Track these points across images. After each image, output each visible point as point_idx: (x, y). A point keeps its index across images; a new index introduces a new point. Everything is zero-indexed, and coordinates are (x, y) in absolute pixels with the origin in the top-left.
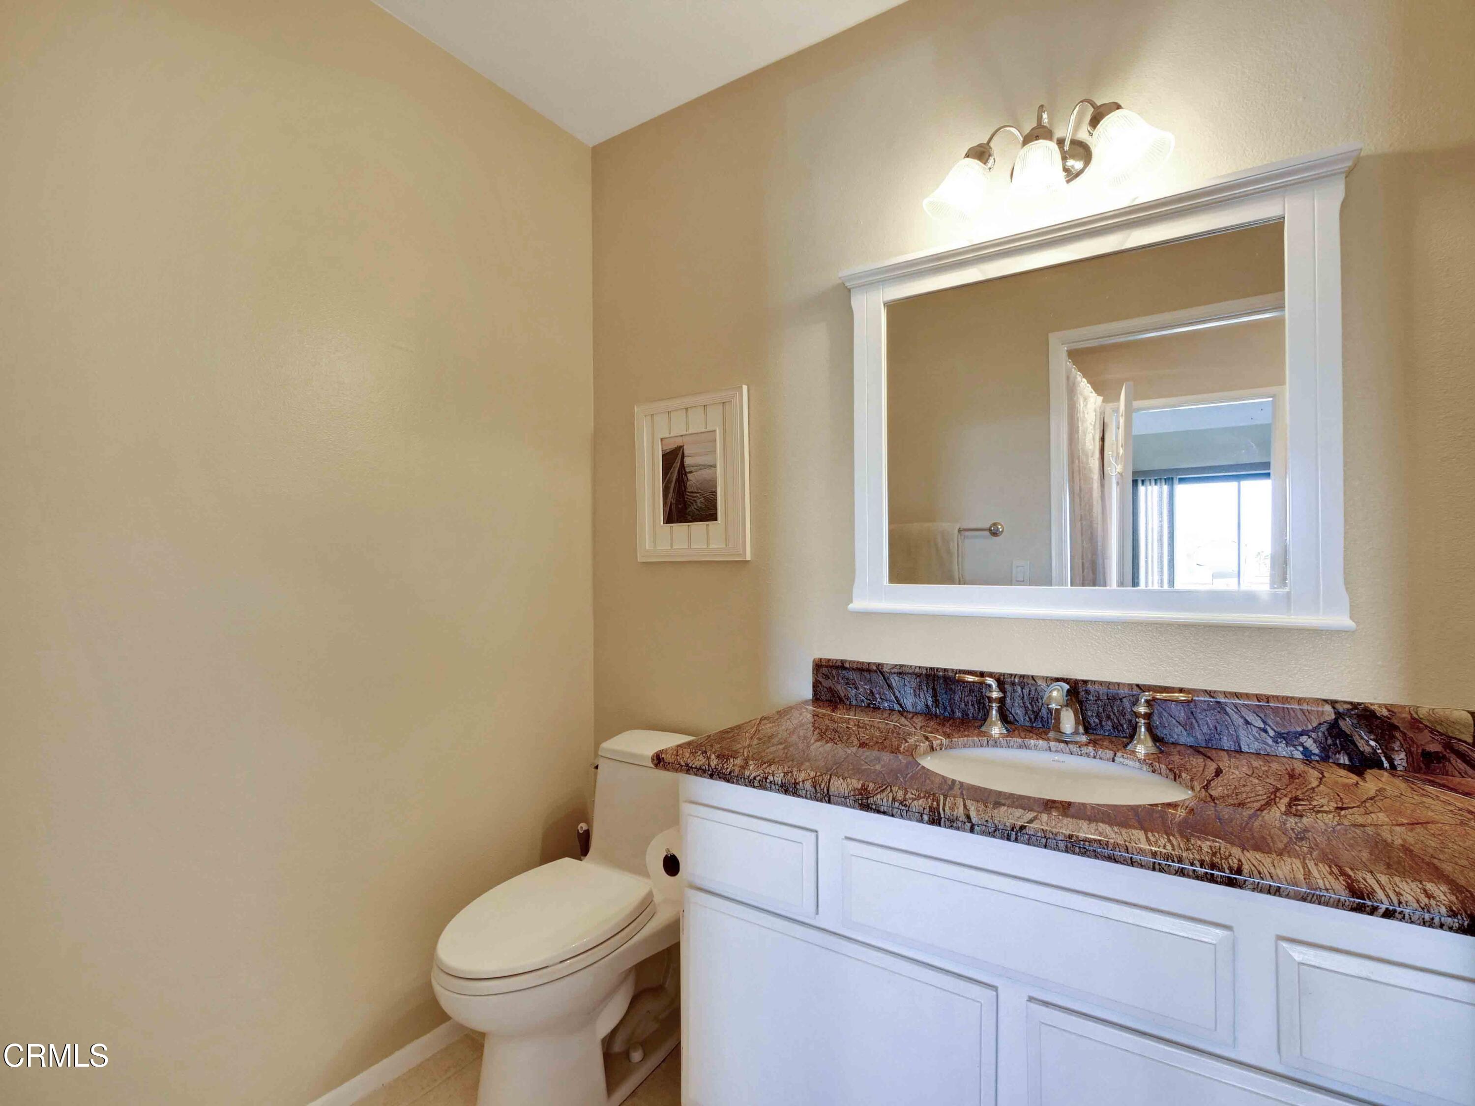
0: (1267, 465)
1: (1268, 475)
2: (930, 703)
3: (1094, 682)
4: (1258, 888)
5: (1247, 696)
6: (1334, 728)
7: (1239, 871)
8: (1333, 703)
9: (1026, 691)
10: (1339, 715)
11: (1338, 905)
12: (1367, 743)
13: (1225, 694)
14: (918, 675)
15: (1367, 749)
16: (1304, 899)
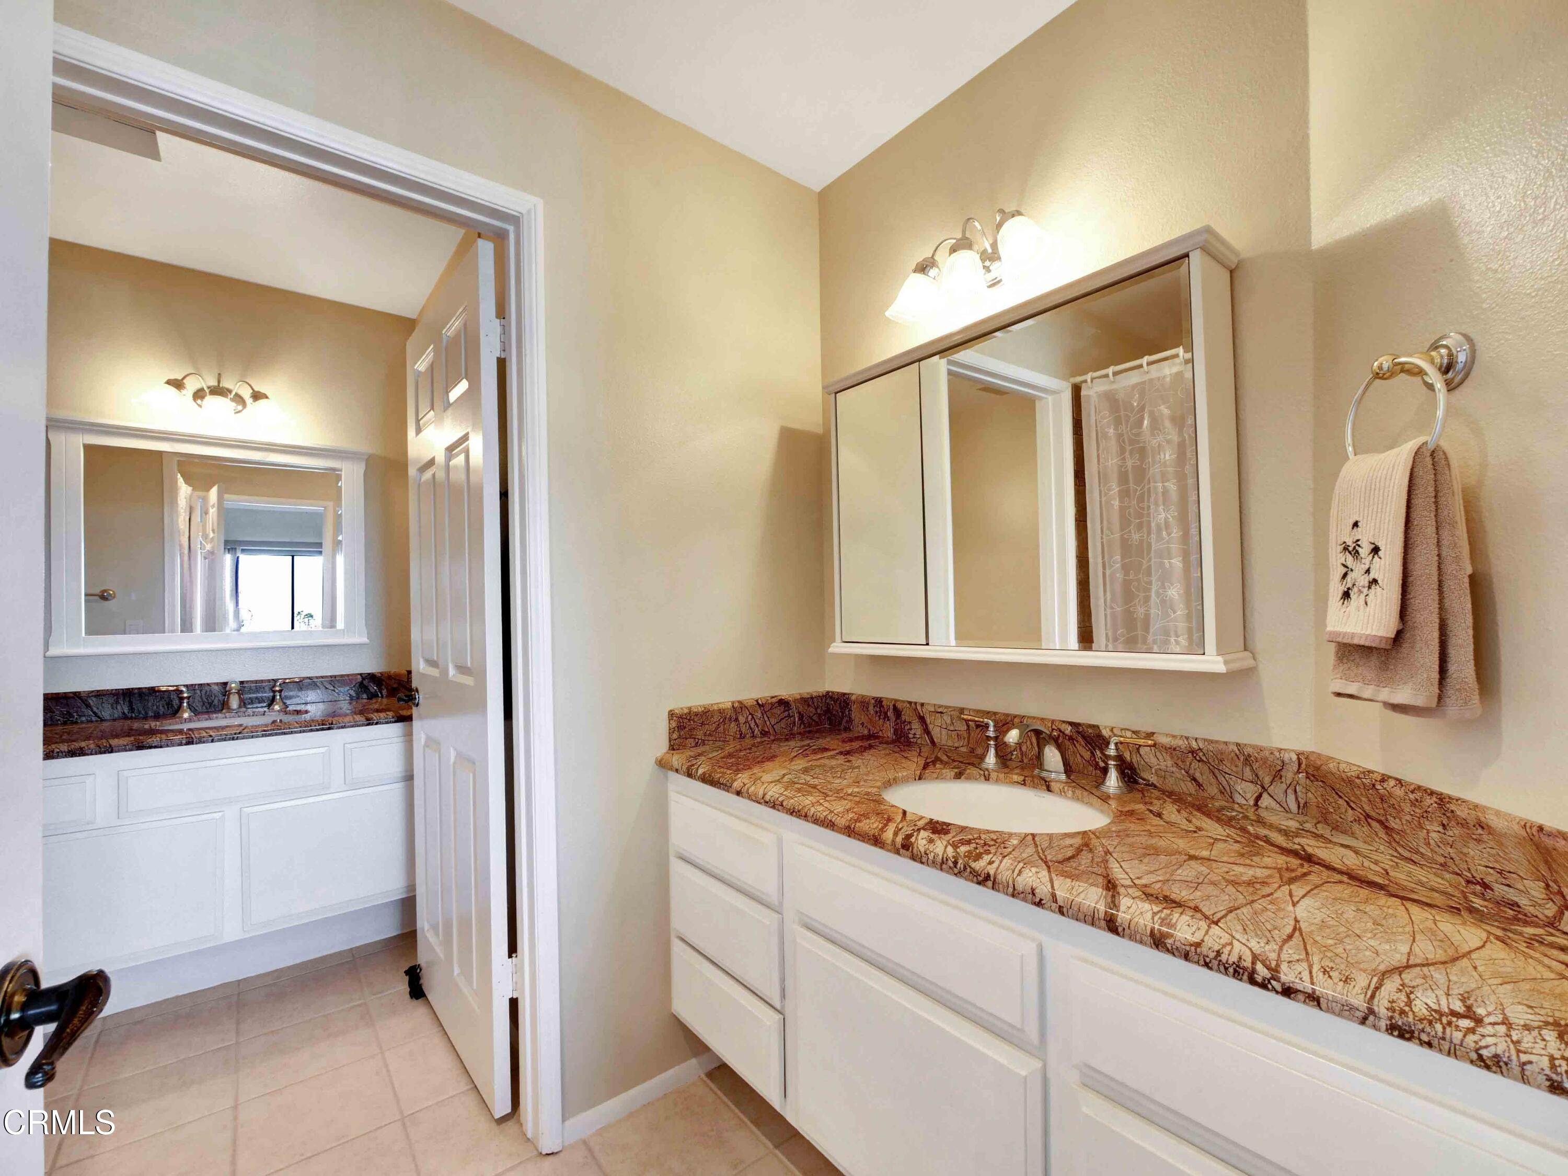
0: (320, 545)
1: (320, 553)
2: (126, 712)
3: (247, 682)
4: (339, 728)
5: (326, 677)
6: (361, 685)
7: (332, 724)
8: (361, 674)
9: (203, 692)
10: (363, 679)
11: (363, 725)
12: (373, 688)
13: (317, 677)
14: (114, 695)
15: (373, 691)
16: (352, 726)
